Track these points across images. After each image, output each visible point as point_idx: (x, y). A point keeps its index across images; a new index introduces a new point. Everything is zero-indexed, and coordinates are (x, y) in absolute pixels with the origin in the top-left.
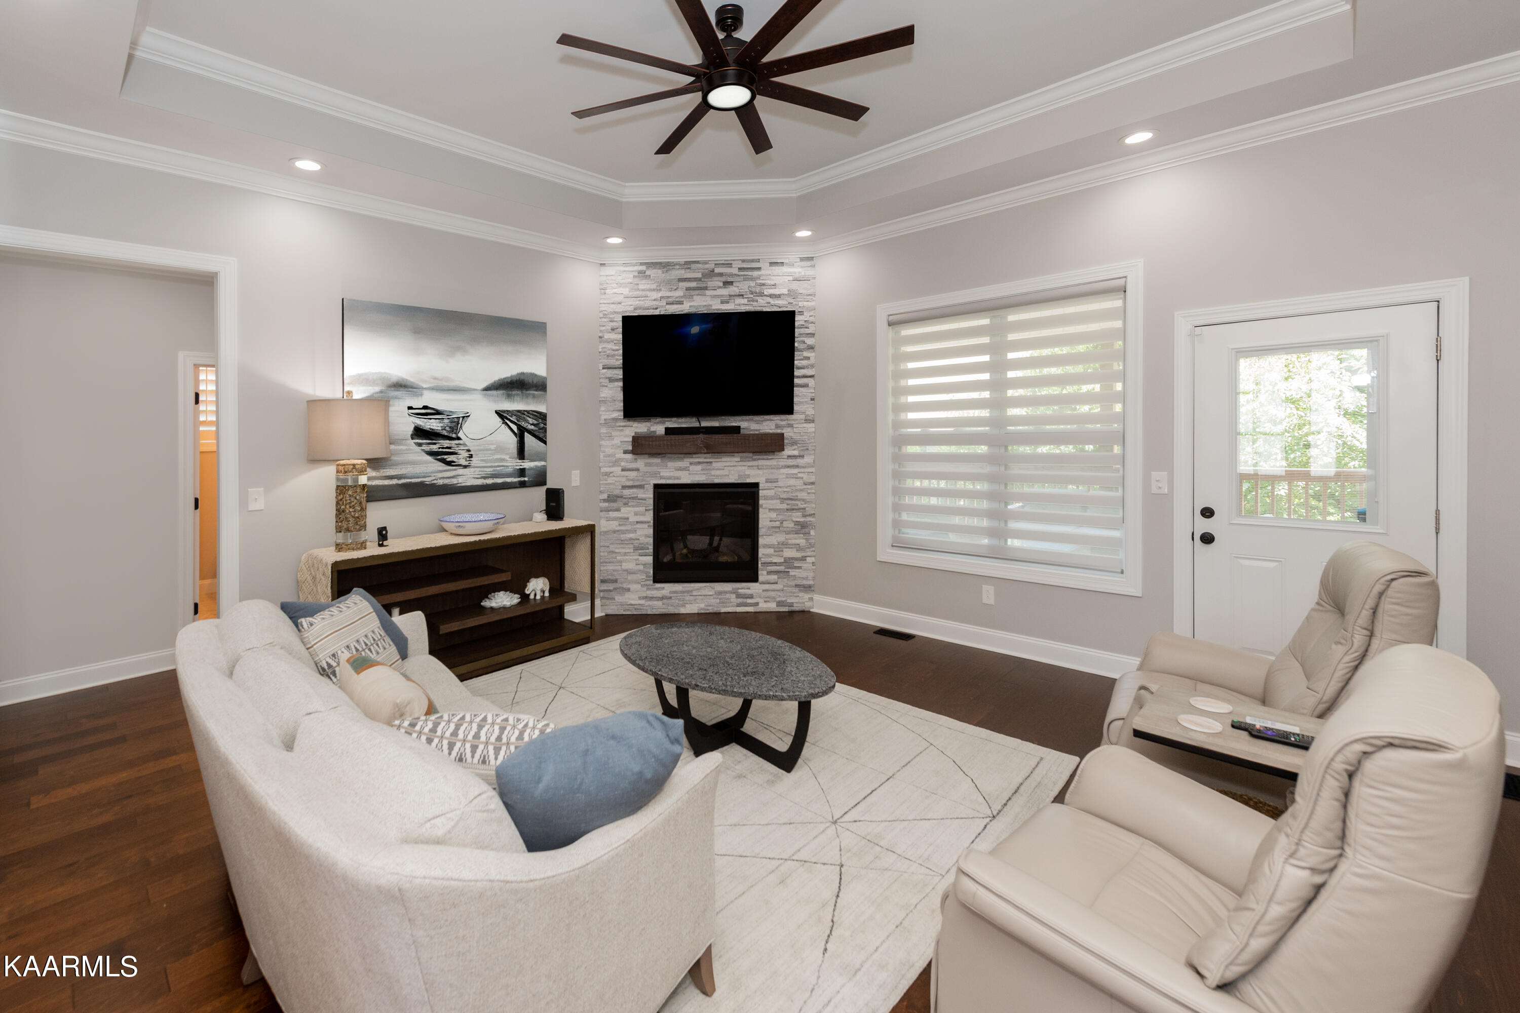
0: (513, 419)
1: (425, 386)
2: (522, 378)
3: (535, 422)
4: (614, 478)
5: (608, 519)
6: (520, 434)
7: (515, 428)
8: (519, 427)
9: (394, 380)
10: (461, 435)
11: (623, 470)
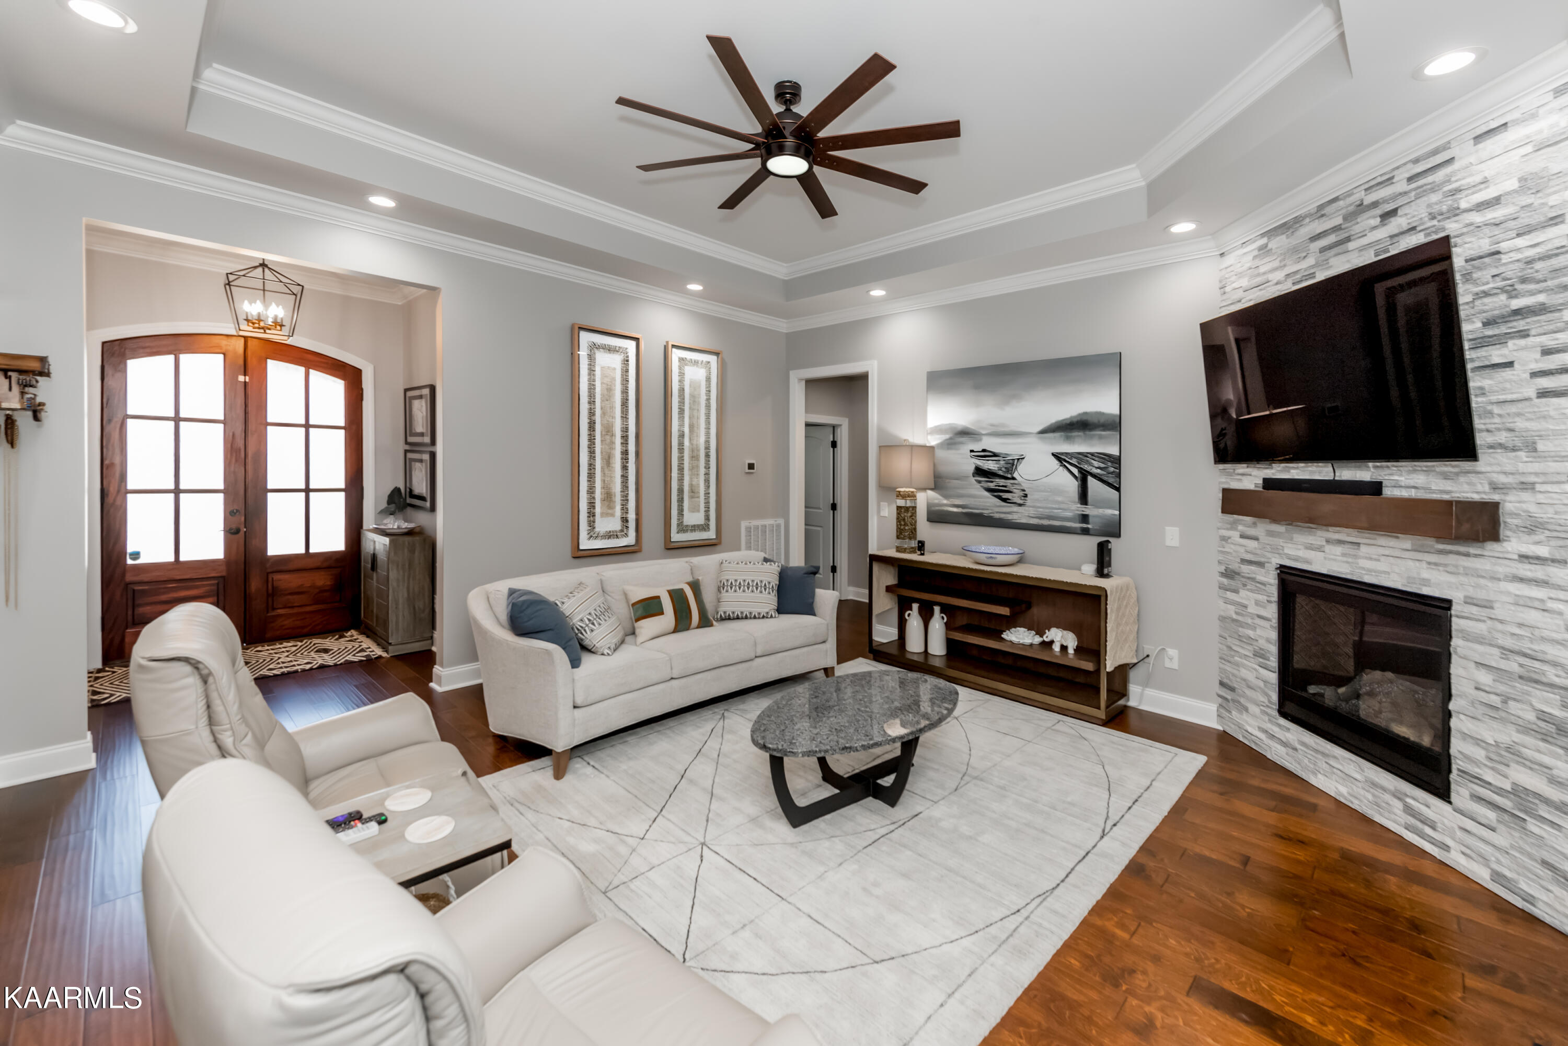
0: (1074, 461)
1: (984, 432)
2: (1085, 418)
3: (1102, 465)
4: (1232, 546)
5: (1227, 601)
6: (1083, 477)
7: (1075, 471)
8: (1081, 470)
9: (960, 428)
10: (1016, 475)
11: (1242, 536)
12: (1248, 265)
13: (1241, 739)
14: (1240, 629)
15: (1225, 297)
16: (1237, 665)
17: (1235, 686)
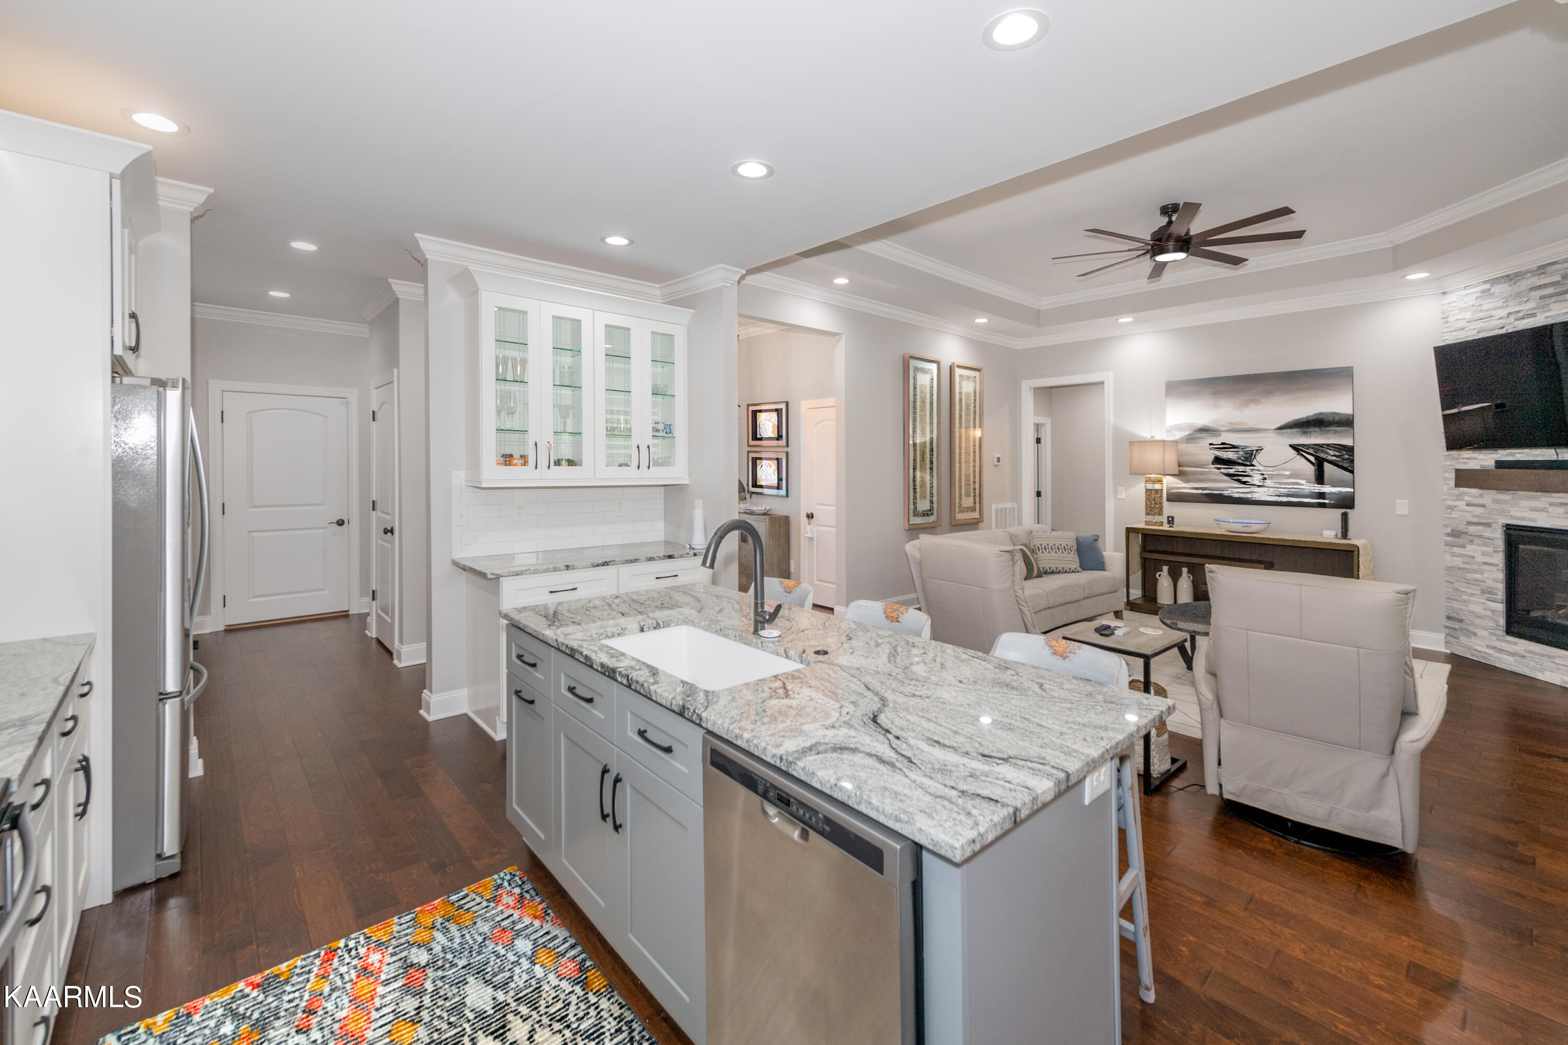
0: (1311, 451)
1: (1222, 429)
2: (1321, 417)
3: (1337, 454)
4: (1458, 513)
5: (1453, 555)
6: (1319, 465)
7: (1312, 459)
8: (1317, 458)
9: (1199, 426)
10: (1253, 463)
11: (1467, 505)
12: (1472, 303)
13: (1470, 657)
14: (1467, 574)
15: (1447, 325)
16: (1465, 601)
17: (1463, 618)
